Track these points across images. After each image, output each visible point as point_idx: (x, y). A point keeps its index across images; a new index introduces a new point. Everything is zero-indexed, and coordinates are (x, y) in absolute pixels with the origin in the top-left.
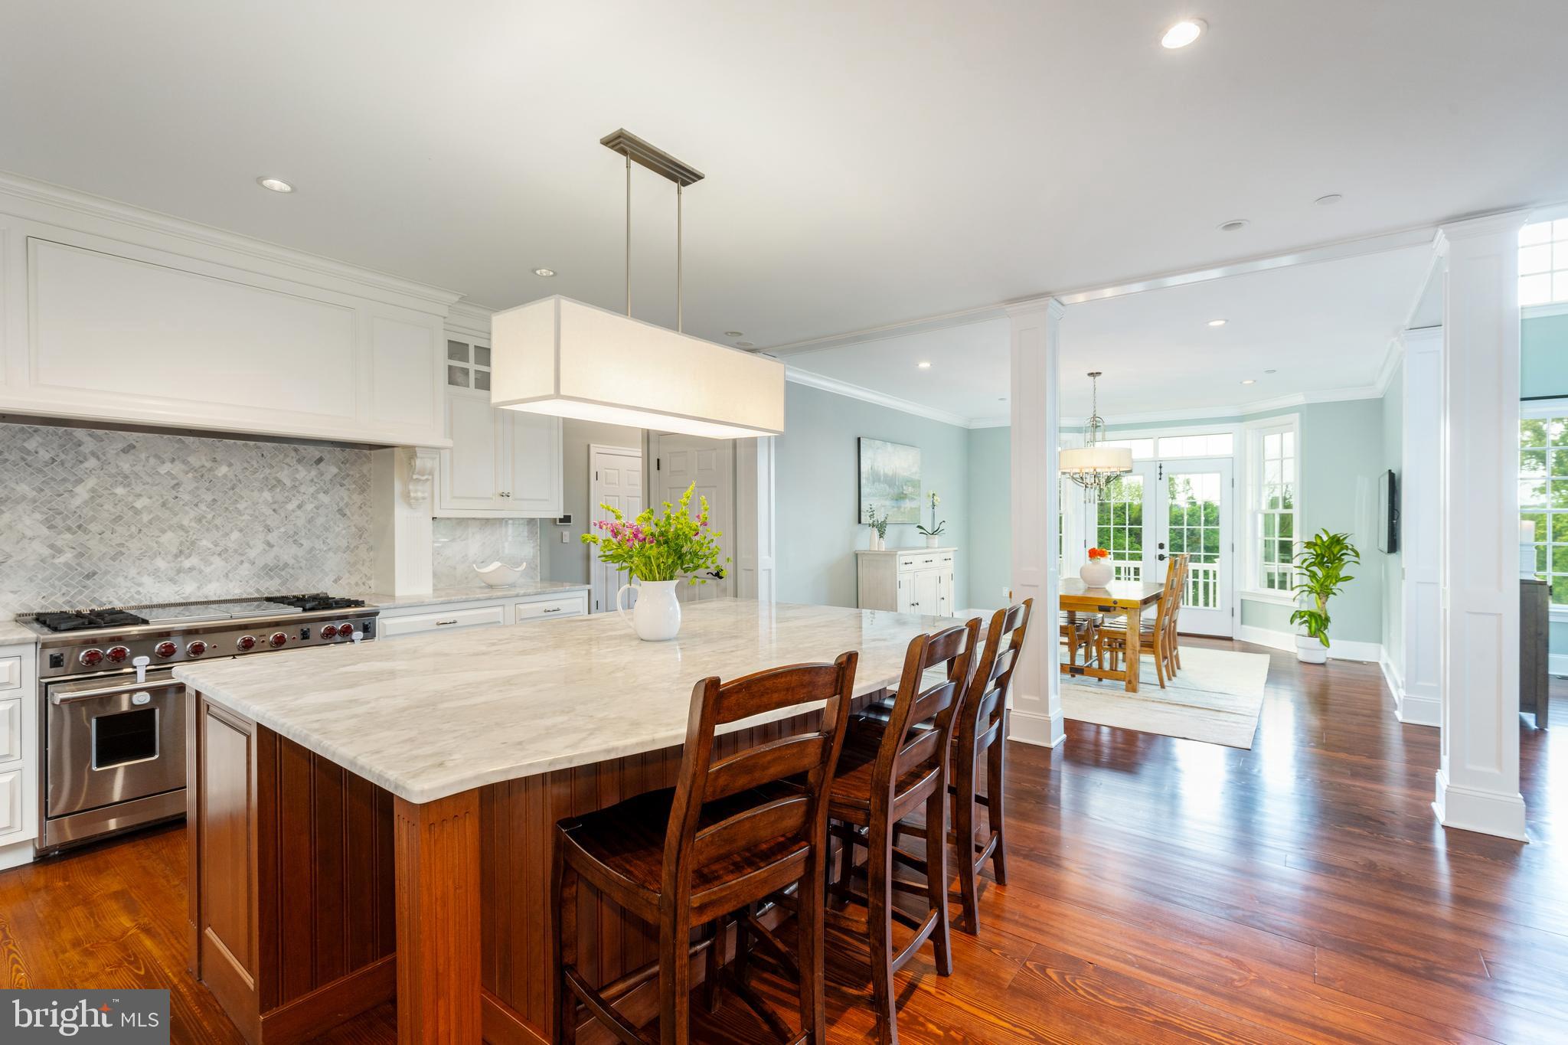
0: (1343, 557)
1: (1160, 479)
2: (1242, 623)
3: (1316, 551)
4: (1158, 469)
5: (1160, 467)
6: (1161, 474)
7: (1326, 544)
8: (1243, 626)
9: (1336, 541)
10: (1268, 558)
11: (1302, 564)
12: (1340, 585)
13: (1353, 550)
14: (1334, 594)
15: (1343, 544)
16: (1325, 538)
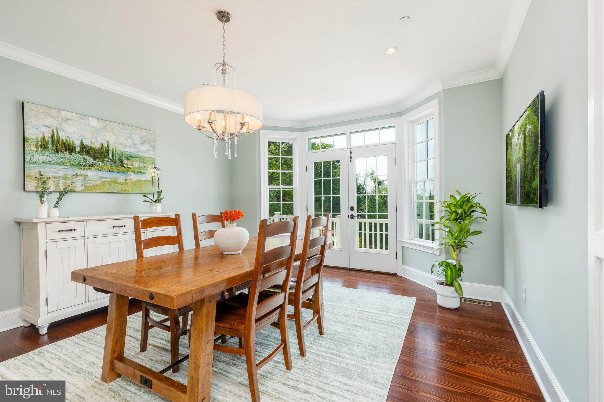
0: (472, 214)
1: (351, 161)
2: (403, 264)
3: (451, 210)
4: (350, 154)
5: (351, 153)
6: (351, 158)
7: (459, 203)
8: (404, 266)
9: (466, 200)
10: (419, 215)
11: (440, 220)
12: (471, 238)
13: (481, 207)
14: (466, 246)
15: (472, 202)
16: (458, 198)
